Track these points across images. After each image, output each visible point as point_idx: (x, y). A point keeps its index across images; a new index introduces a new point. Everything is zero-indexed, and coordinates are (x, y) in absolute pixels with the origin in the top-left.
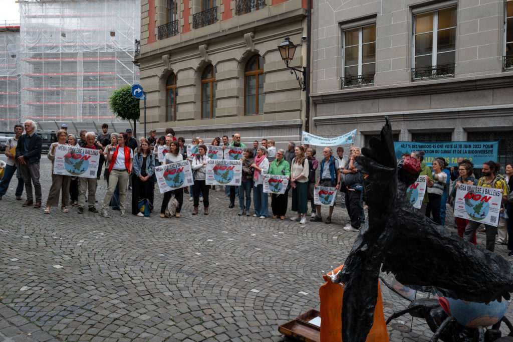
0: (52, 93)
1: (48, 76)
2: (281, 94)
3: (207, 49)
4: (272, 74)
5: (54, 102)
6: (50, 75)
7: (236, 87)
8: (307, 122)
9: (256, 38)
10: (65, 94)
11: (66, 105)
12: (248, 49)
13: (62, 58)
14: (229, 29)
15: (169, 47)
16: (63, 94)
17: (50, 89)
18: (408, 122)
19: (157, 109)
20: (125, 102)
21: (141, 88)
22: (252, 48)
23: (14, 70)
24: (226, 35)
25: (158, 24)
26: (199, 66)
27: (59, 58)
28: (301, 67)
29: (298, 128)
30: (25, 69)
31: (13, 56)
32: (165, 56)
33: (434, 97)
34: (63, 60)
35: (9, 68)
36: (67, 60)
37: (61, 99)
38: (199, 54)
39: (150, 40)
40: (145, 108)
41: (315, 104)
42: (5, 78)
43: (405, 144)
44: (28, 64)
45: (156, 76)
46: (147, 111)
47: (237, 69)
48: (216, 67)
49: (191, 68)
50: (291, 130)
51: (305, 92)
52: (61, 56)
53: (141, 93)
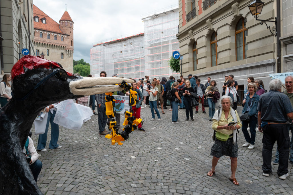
0: (158, 63)
1: (156, 55)
2: (258, 42)
3: (211, 21)
4: (252, 28)
7: (229, 42)
8: (279, 60)
9: (240, 6)
14: (223, 5)
15: (191, 25)
16: (163, 63)
17: (157, 61)
19: (187, 64)
21: (178, 53)
22: (238, 13)
23: (143, 54)
24: (221, 9)
25: (187, 13)
28: (273, 18)
29: (272, 66)
30: (147, 53)
31: (142, 48)
32: (190, 32)
34: (163, 45)
35: (141, 53)
37: (162, 66)
38: (207, 26)
39: (183, 24)
41: (285, 45)
42: (139, 58)
44: (148, 50)
45: (186, 44)
46: (182, 66)
47: (229, 31)
48: (217, 32)
49: (204, 36)
50: (266, 68)
51: (277, 37)
52: (161, 43)
53: (179, 55)
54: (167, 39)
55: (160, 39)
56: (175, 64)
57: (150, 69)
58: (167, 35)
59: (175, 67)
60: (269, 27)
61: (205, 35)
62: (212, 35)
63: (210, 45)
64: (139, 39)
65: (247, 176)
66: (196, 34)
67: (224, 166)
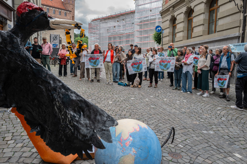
0: (146, 37)
1: (144, 30)
7: (203, 19)
8: (244, 34)
15: (173, 3)
16: (150, 37)
17: (145, 35)
19: (168, 37)
27: (149, 22)
29: (237, 39)
30: (137, 28)
31: (133, 24)
32: (171, 9)
34: (151, 22)
35: (132, 29)
37: (149, 40)
38: (186, 4)
39: (166, 2)
42: (130, 33)
44: (137, 26)
45: (168, 20)
46: (164, 39)
47: (204, 8)
48: (193, 9)
49: (182, 13)
50: (232, 41)
51: (243, 13)
52: (149, 20)
53: (161, 29)
54: (154, 16)
55: (148, 16)
56: (158, 37)
57: (138, 42)
58: (154, 13)
59: (158, 40)
60: (237, 5)
61: (184, 12)
62: (190, 12)
63: (187, 20)
64: (130, 16)
65: (196, 119)
66: (176, 11)
67: (181, 112)
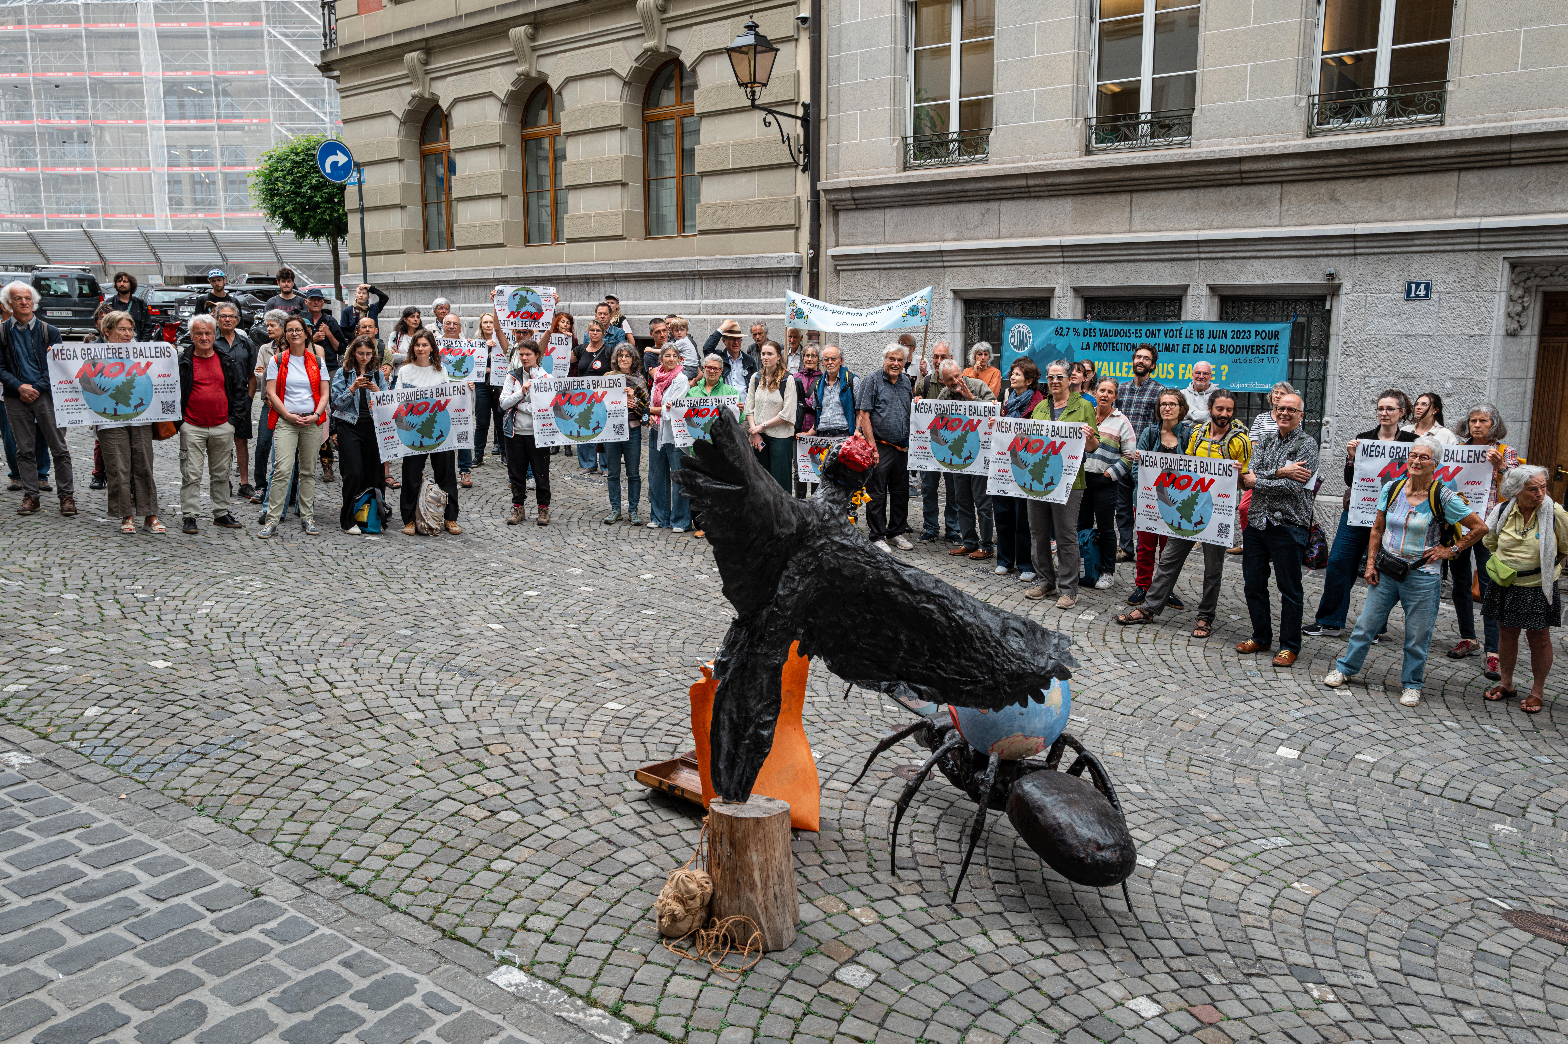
0: (65, 137)
1: (47, 82)
2: (743, 179)
3: (533, 38)
4: (717, 121)
5: (73, 165)
6: (52, 76)
7: (619, 155)
8: (815, 261)
9: (671, 14)
10: (108, 138)
11: (114, 176)
12: (650, 43)
13: (87, 21)
15: (421, 27)
16: (102, 140)
17: (56, 122)
18: (1074, 266)
19: (396, 214)
20: (301, 187)
21: (345, 152)
22: (660, 39)
26: (511, 88)
27: (77, 21)
28: (795, 105)
29: (791, 279)
32: (412, 57)
33: (1140, 199)
34: (92, 28)
36: (103, 27)
37: (94, 158)
38: (511, 54)
40: (362, 210)
41: (835, 211)
43: (1065, 325)
45: (389, 113)
46: (370, 216)
47: (620, 104)
48: (560, 92)
49: (490, 95)
50: (770, 283)
51: (808, 174)
53: (347, 166)
61: (501, 95)
66: (444, 77)
